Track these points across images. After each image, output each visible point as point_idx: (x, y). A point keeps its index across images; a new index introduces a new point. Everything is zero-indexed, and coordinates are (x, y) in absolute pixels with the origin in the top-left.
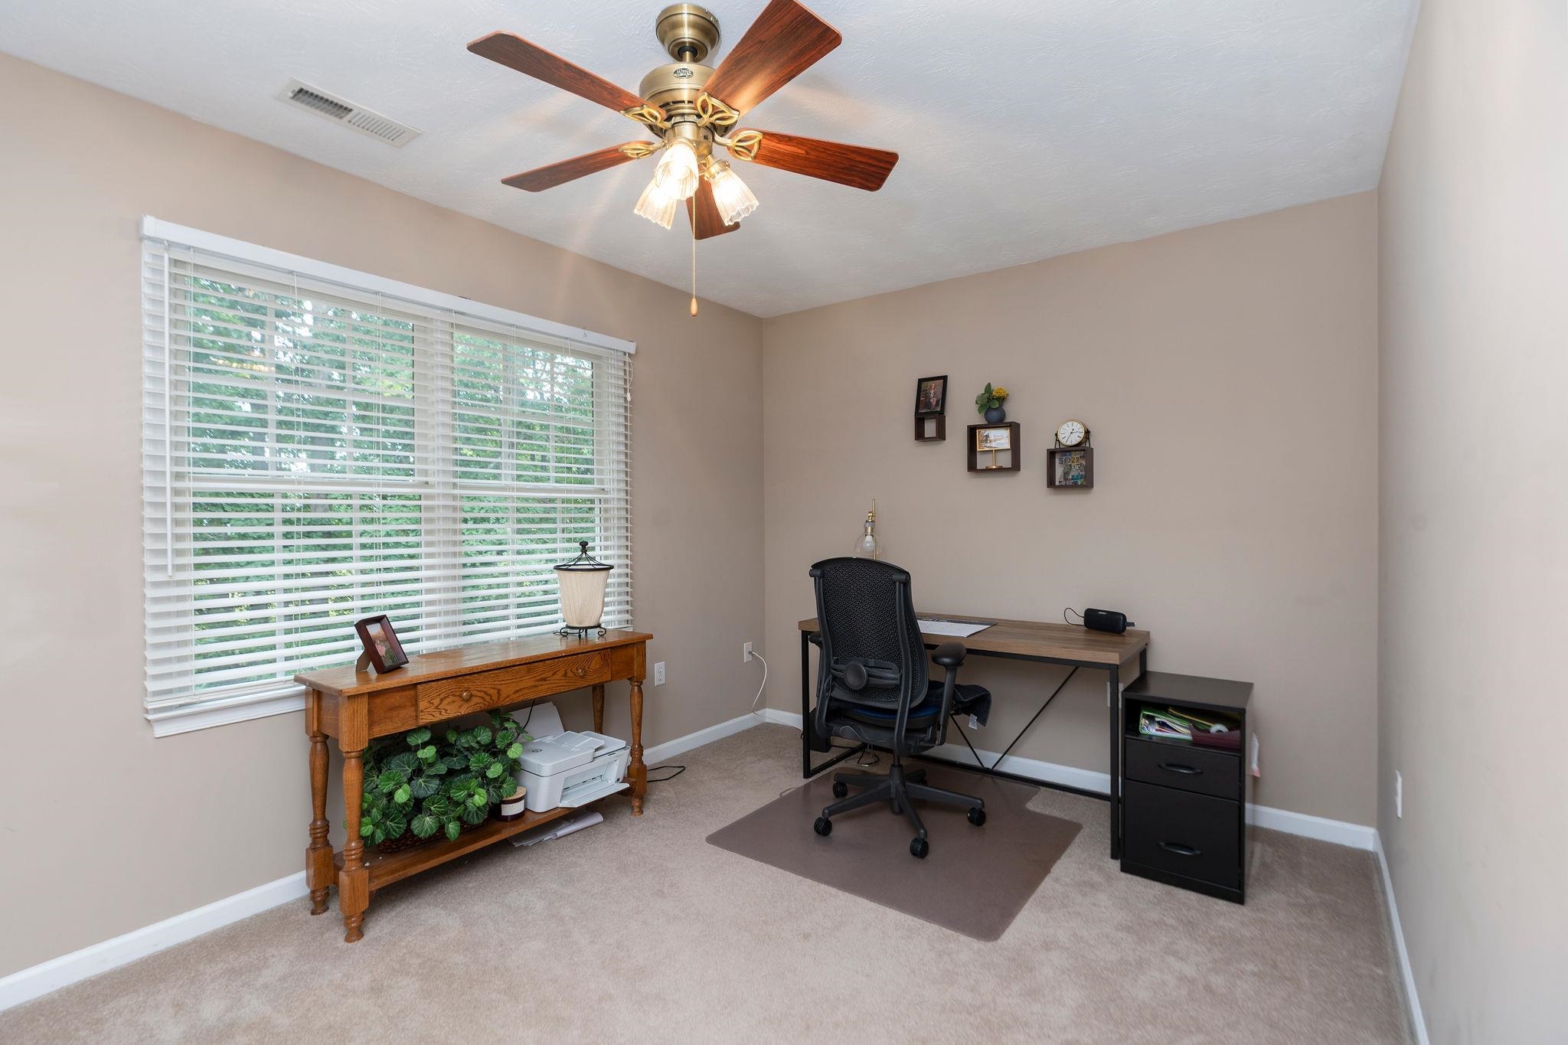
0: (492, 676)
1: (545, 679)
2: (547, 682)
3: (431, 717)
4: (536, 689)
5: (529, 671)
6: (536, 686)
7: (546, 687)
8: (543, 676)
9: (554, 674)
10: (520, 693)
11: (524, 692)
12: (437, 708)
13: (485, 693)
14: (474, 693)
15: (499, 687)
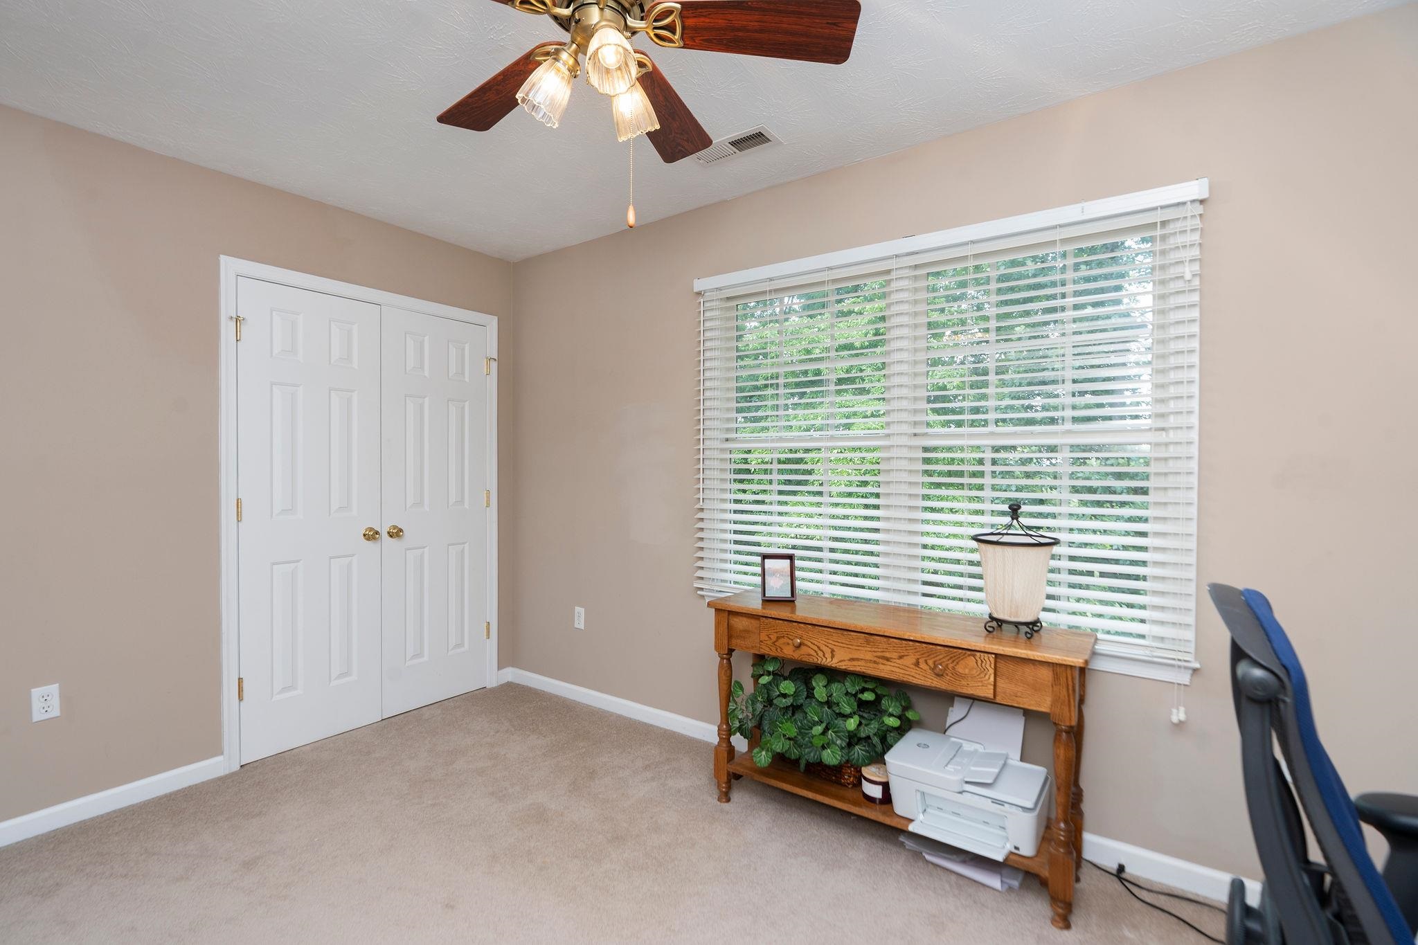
0: (826, 633)
1: (888, 659)
2: (889, 663)
3: (767, 649)
4: (875, 665)
5: (868, 642)
6: (875, 662)
7: (888, 668)
8: (887, 655)
9: (901, 657)
10: (855, 663)
11: (859, 663)
12: (774, 643)
13: (819, 647)
14: (806, 642)
15: (833, 647)
